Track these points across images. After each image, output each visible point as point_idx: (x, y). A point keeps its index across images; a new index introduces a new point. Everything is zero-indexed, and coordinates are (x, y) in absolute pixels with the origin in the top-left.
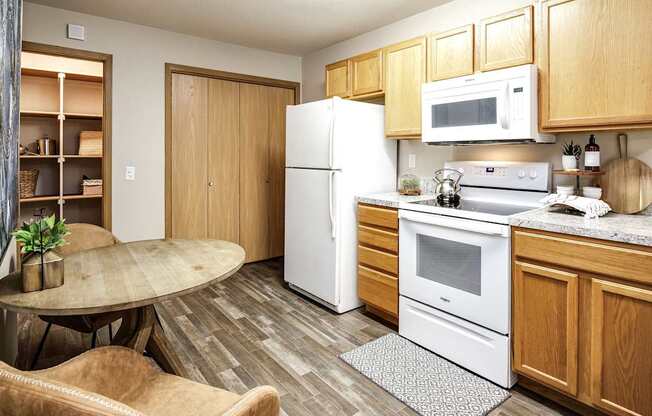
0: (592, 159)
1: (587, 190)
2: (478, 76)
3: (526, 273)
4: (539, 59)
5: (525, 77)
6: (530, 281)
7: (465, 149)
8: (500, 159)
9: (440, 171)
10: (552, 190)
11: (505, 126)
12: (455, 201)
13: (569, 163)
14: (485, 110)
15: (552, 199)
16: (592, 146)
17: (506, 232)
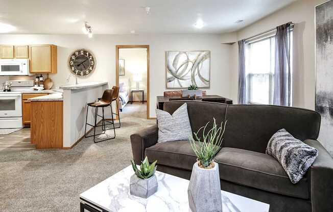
0: (41, 79)
1: (41, 85)
2: (15, 60)
3: (25, 103)
4: (30, 58)
5: (26, 61)
6: (26, 104)
7: (12, 77)
8: (23, 80)
9: (5, 83)
10: (34, 86)
11: (22, 72)
12: (9, 91)
13: (37, 80)
14: (16, 68)
15: (34, 87)
16: (41, 76)
17: (21, 95)
